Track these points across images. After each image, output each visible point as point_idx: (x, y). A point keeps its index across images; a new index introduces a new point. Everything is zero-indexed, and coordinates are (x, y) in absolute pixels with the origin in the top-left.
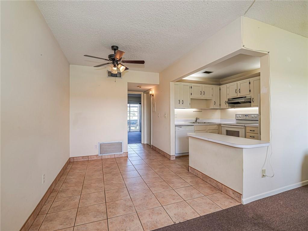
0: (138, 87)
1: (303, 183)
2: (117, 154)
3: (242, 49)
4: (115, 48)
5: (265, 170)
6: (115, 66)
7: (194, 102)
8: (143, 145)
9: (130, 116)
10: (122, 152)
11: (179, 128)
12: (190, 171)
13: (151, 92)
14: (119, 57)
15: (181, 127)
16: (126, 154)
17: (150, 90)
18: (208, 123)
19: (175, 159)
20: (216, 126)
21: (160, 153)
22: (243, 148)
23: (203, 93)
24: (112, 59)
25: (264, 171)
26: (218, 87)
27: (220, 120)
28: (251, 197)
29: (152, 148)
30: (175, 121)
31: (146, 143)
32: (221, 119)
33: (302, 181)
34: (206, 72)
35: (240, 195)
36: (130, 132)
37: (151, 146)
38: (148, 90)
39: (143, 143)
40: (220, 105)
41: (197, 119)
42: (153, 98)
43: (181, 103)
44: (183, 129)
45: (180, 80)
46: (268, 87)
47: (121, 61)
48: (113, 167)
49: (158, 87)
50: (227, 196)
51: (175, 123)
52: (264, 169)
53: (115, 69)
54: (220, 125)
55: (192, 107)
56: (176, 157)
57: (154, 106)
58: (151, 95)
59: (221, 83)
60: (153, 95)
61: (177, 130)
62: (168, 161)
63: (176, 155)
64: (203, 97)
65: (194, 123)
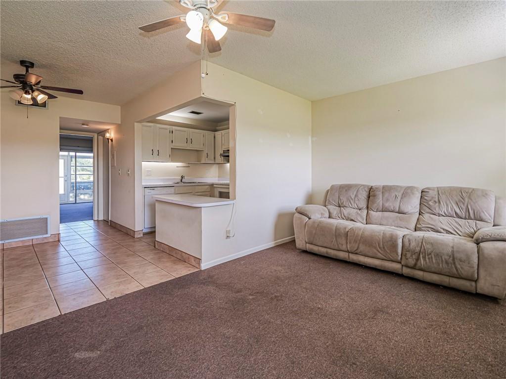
0: (83, 125)
1: (276, 243)
2: (38, 238)
3: (202, 97)
4: (28, 65)
5: (230, 231)
6: (27, 93)
7: (176, 153)
8: (96, 222)
9: (76, 175)
10: (47, 234)
11: (150, 191)
12: (156, 246)
13: (108, 135)
14: (36, 80)
15: (153, 189)
16: (55, 236)
17: (106, 131)
18: (198, 183)
19: (142, 235)
20: (207, 187)
21: (121, 231)
22: (201, 207)
23: (189, 141)
24: (20, 81)
25: (228, 232)
26: (212, 133)
27: (217, 178)
28: (213, 261)
29: (111, 225)
30: (143, 181)
31: (101, 218)
32: (219, 177)
33: (275, 241)
34: (193, 112)
35: (199, 260)
36: (76, 203)
37: (108, 222)
38: (103, 132)
39: (96, 218)
40: (215, 158)
41: (182, 177)
42: (112, 145)
43: (155, 154)
44: (156, 191)
45: (153, 120)
46: (235, 140)
47: (39, 86)
48: (26, 258)
49: (120, 128)
50: (189, 265)
51: (143, 184)
52: (228, 229)
53: (29, 97)
54: (212, 185)
55: (173, 161)
56: (144, 234)
57: (113, 158)
58: (108, 139)
59: (217, 128)
60: (112, 140)
61: (147, 193)
62: (131, 240)
63: (145, 231)
64: (189, 147)
65: (178, 183)
